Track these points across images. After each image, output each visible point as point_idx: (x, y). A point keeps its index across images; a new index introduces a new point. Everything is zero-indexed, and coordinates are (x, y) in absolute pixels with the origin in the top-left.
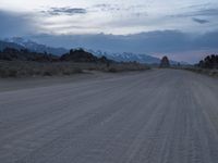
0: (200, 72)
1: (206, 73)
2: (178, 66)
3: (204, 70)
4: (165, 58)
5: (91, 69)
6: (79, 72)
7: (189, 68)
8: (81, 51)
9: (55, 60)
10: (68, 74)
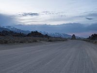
0: (89, 41)
1: (92, 42)
2: (80, 39)
3: (91, 41)
4: (74, 35)
5: (41, 40)
6: (35, 41)
7: (84, 40)
9: (25, 36)
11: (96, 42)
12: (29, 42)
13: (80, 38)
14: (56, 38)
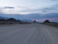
0: (44, 24)
1: (45, 24)
4: (35, 21)
5: (15, 23)
6: (12, 23)
7: (41, 23)
8: (13, 18)
10: (9, 24)
11: (47, 24)
12: (8, 24)
13: (38, 22)
14: (25, 22)
